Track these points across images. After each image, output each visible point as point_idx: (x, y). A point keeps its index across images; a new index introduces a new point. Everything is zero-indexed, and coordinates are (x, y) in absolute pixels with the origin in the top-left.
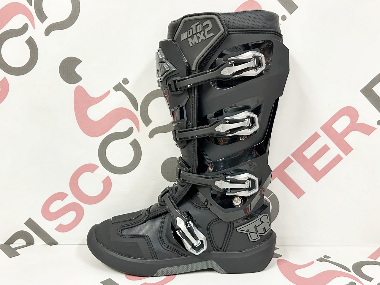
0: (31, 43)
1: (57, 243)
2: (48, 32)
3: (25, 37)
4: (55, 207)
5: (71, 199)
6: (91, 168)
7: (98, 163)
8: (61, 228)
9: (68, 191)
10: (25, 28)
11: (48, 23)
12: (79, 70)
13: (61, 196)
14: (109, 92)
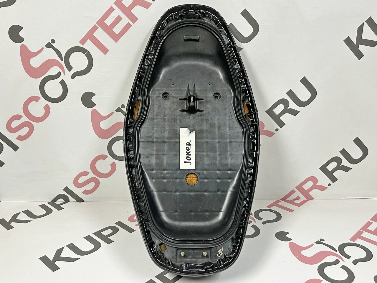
0: (63, 83)
1: (84, 201)
2: (73, 77)
3: (59, 80)
4: (82, 180)
5: (91, 175)
6: (104, 157)
7: (107, 154)
8: (86, 192)
9: (89, 170)
10: (59, 74)
11: (73, 71)
12: (93, 99)
13: (86, 174)
14: (113, 113)
